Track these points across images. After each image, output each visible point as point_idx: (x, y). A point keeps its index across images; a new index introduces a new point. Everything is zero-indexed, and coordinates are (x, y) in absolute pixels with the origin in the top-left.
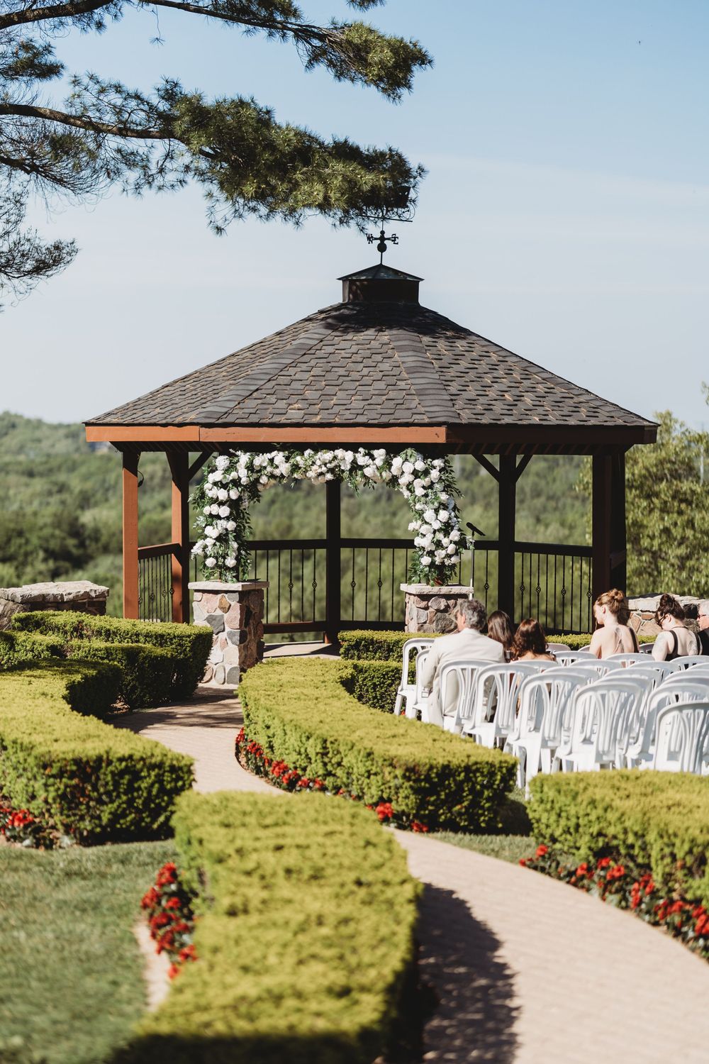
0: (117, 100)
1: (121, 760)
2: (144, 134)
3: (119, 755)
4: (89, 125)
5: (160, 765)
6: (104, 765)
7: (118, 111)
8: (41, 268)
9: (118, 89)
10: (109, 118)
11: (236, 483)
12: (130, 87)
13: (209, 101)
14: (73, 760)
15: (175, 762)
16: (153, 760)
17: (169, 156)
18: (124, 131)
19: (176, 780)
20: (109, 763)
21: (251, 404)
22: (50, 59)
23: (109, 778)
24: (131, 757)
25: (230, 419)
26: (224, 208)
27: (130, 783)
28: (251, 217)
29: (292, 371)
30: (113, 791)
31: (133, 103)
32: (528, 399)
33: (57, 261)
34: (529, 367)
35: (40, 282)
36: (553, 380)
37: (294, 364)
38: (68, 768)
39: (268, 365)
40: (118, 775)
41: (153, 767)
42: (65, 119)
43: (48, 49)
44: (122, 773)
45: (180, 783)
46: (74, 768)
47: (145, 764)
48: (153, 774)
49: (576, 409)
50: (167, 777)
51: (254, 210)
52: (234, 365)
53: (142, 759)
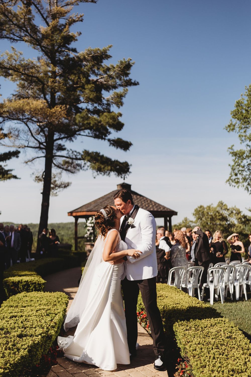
0: (75, 153)
1: (25, 282)
2: (80, 159)
3: (24, 281)
4: (71, 158)
5: (35, 283)
6: (20, 283)
7: (76, 156)
8: (65, 187)
9: (76, 152)
10: (74, 157)
11: (93, 223)
12: (78, 151)
13: (90, 151)
14: (12, 282)
15: (39, 282)
16: (33, 282)
17: (85, 164)
18: (77, 159)
19: (39, 287)
20: (21, 283)
21: (96, 207)
22: (64, 147)
23: (21, 287)
24: (28, 281)
25: (92, 210)
26: (96, 173)
27: (27, 288)
28: (100, 175)
29: (105, 201)
30: (23, 290)
31: (78, 154)
32: (151, 206)
33: (68, 185)
34: (151, 201)
35: (65, 189)
36: (155, 203)
37: (106, 200)
38: (10, 284)
39: (101, 201)
40: (24, 286)
41: (33, 284)
42: (67, 157)
43: (64, 146)
44: (25, 285)
45: (40, 288)
46: (12, 284)
47: (31, 283)
48: (33, 285)
49: (160, 208)
50: (37, 286)
51: (101, 174)
52: (95, 201)
53: (30, 281)
